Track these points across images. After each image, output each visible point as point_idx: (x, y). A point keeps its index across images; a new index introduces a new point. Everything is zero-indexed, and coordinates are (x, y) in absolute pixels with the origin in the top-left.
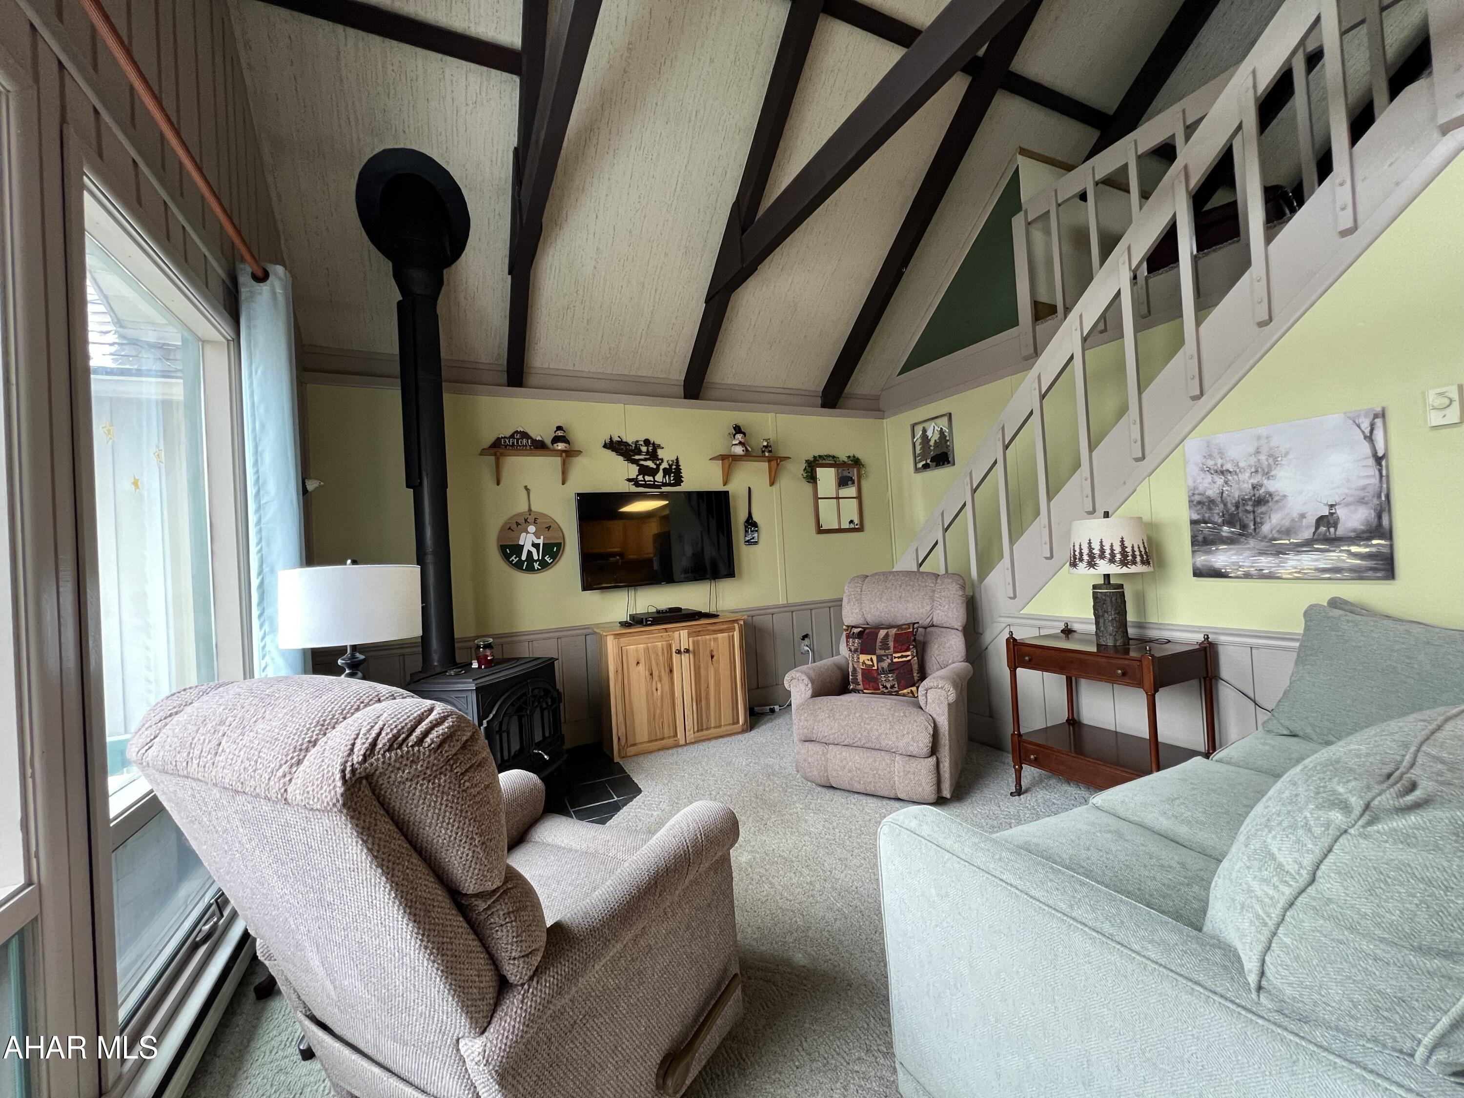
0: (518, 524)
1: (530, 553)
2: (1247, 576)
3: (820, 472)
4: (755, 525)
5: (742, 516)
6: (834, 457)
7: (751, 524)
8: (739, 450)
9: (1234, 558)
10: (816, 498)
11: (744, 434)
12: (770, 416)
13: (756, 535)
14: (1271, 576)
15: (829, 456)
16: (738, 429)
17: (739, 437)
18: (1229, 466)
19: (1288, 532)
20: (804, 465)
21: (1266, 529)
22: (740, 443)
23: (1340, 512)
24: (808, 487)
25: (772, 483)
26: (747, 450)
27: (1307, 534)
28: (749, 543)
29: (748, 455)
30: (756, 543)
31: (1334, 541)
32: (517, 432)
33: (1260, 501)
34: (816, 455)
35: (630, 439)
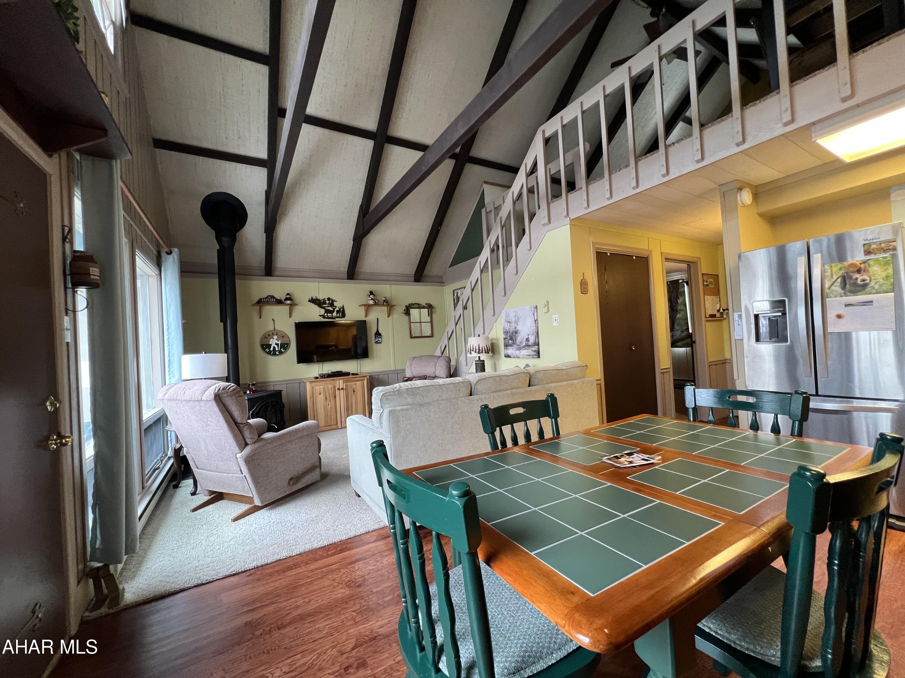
0: (269, 335)
1: (274, 347)
2: (514, 357)
3: (412, 311)
4: (380, 335)
5: (374, 331)
6: (419, 304)
7: (378, 334)
8: (371, 302)
9: (512, 351)
10: (410, 323)
11: (374, 295)
12: (388, 286)
13: (380, 339)
14: (518, 357)
15: (416, 304)
16: (371, 293)
17: (372, 296)
18: (510, 321)
19: (521, 343)
20: (404, 308)
21: (517, 341)
22: (372, 299)
23: (530, 337)
24: (407, 318)
25: (389, 316)
26: (375, 302)
27: (524, 344)
28: (376, 342)
29: (376, 304)
30: (380, 343)
31: (528, 346)
32: (269, 296)
33: (516, 333)
34: (410, 303)
35: (321, 298)
